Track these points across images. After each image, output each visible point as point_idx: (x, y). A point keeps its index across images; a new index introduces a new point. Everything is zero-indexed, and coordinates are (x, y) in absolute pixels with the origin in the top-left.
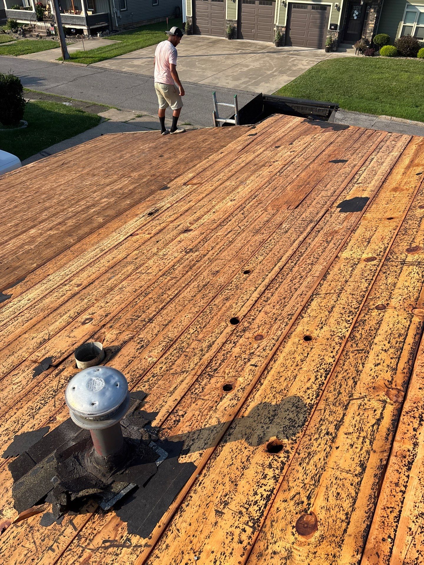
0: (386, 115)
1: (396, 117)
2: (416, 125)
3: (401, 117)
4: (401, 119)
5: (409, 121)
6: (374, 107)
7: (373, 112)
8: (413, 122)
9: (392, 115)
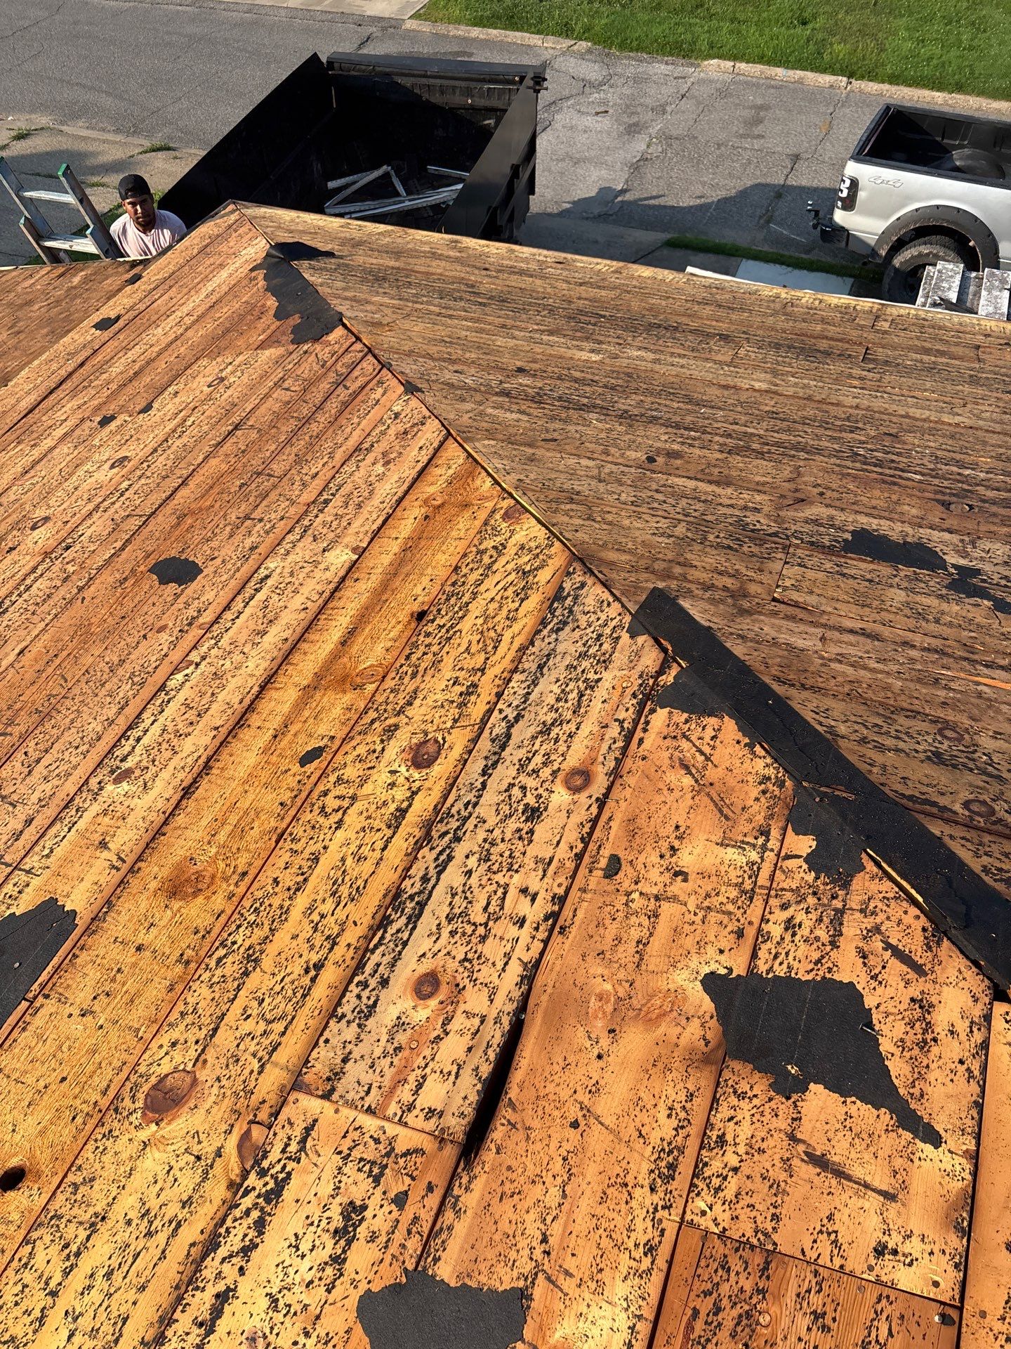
0: (719, 57)
1: (748, 62)
2: (800, 81)
3: (761, 59)
4: (760, 67)
5: (780, 72)
6: (689, 37)
7: (686, 51)
8: (791, 72)
9: (735, 58)
